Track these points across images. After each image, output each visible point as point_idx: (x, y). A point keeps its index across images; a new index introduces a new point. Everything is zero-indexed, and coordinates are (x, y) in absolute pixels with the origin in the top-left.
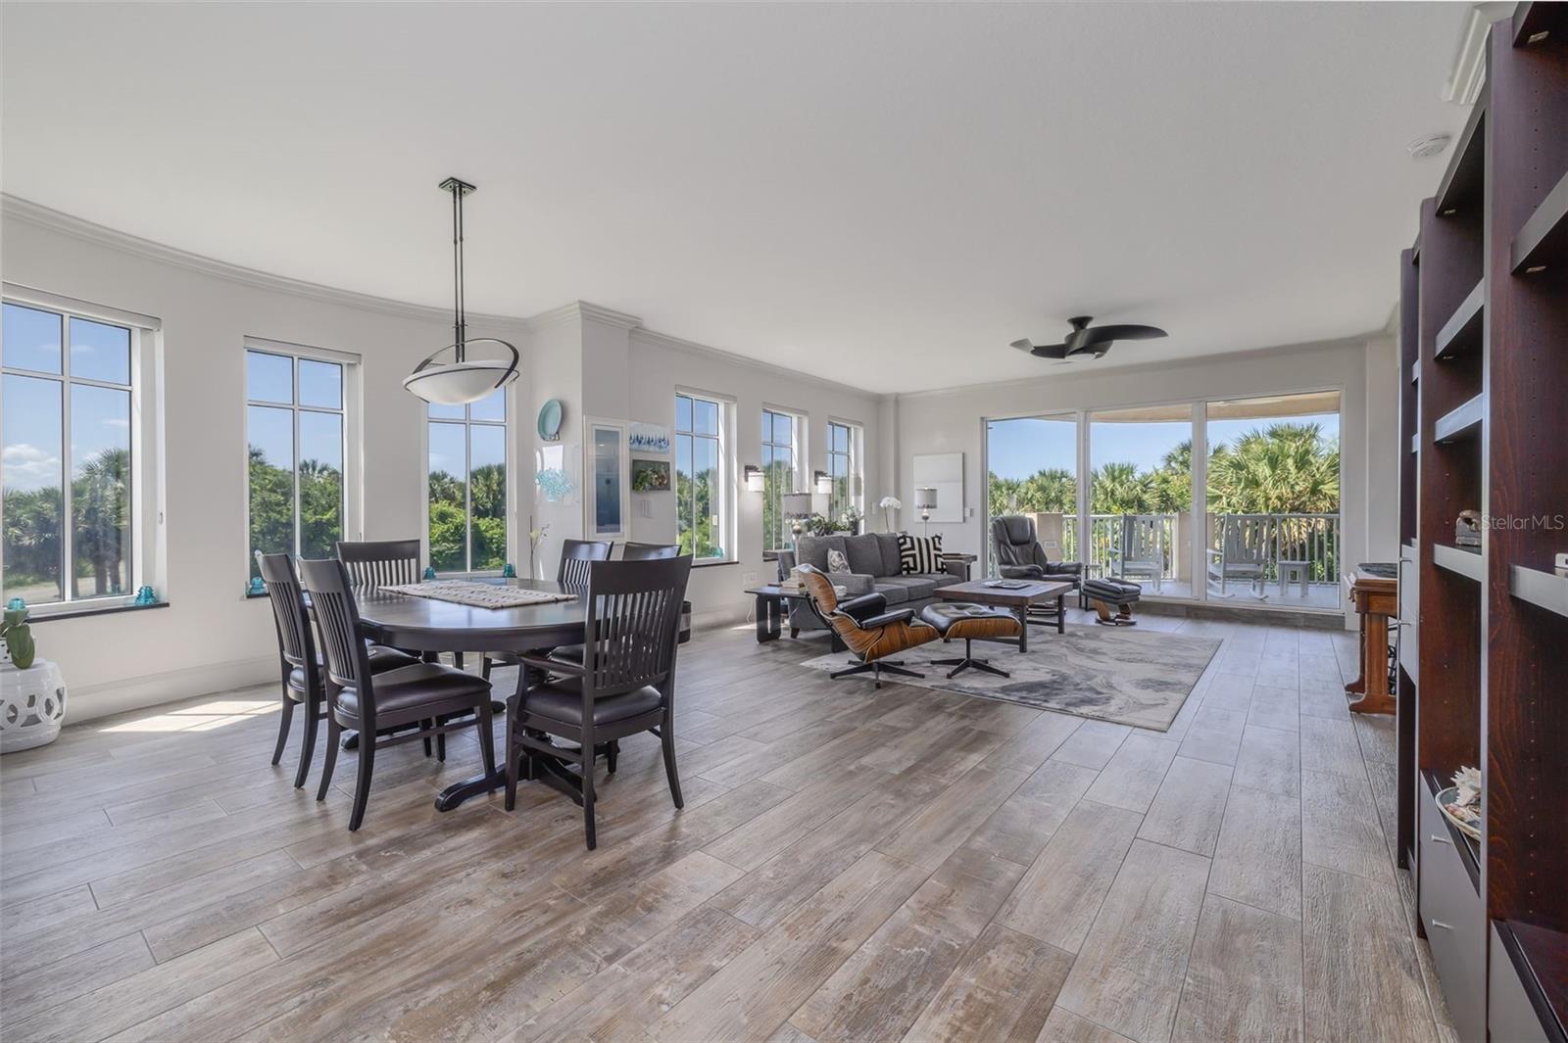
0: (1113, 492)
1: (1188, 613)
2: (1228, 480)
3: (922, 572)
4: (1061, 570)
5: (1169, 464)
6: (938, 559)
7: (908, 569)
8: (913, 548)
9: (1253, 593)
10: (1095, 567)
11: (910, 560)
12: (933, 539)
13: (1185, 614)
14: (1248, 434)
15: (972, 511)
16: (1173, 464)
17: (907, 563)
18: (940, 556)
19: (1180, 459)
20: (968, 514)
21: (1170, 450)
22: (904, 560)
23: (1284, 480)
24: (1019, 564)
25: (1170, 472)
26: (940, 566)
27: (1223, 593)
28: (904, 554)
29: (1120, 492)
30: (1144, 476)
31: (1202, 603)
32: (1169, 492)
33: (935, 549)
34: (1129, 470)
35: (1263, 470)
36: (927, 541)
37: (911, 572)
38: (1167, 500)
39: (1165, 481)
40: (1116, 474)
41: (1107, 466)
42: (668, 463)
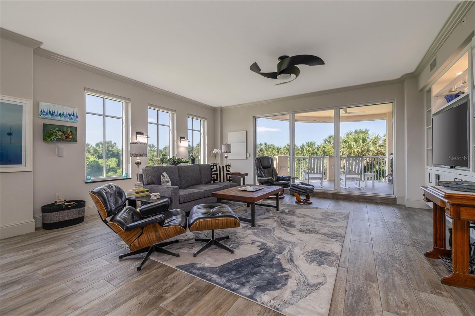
0: (309, 151)
1: (333, 197)
2: (342, 147)
3: (220, 181)
4: (283, 179)
5: (325, 142)
6: (228, 175)
7: (214, 180)
8: (217, 171)
9: (355, 185)
10: (297, 178)
11: (215, 176)
12: (226, 166)
13: (332, 197)
14: (348, 132)
15: (250, 154)
16: (326, 142)
17: (214, 177)
18: (229, 174)
19: (328, 140)
20: (248, 156)
21: (326, 138)
22: (213, 176)
23: (359, 146)
24: (266, 177)
25: (325, 145)
26: (228, 179)
27: (345, 186)
28: (213, 173)
29: (311, 150)
30: (318, 146)
31: (338, 192)
32: (325, 151)
33: (227, 171)
34: (313, 144)
35: (353, 144)
36: (223, 167)
37: (215, 181)
38: (325, 153)
39: (324, 147)
40: (310, 145)
41: (307, 143)
42: (76, 127)
